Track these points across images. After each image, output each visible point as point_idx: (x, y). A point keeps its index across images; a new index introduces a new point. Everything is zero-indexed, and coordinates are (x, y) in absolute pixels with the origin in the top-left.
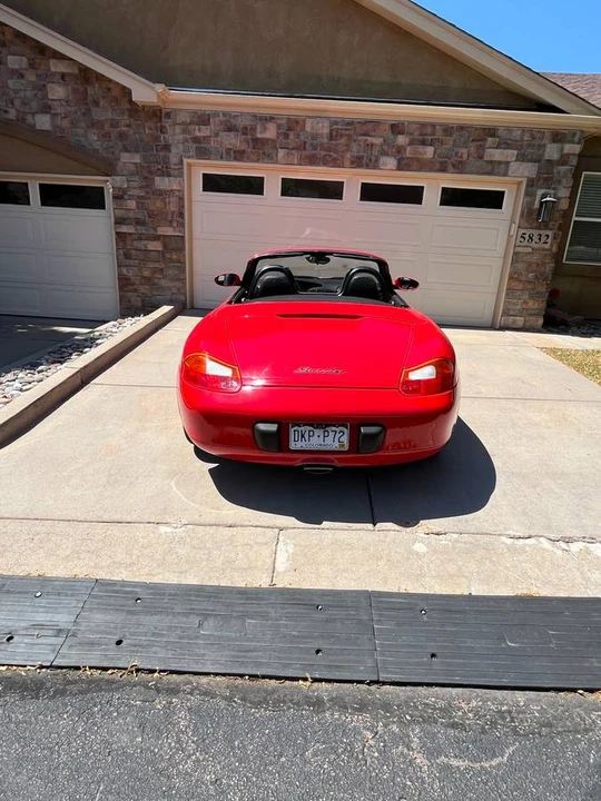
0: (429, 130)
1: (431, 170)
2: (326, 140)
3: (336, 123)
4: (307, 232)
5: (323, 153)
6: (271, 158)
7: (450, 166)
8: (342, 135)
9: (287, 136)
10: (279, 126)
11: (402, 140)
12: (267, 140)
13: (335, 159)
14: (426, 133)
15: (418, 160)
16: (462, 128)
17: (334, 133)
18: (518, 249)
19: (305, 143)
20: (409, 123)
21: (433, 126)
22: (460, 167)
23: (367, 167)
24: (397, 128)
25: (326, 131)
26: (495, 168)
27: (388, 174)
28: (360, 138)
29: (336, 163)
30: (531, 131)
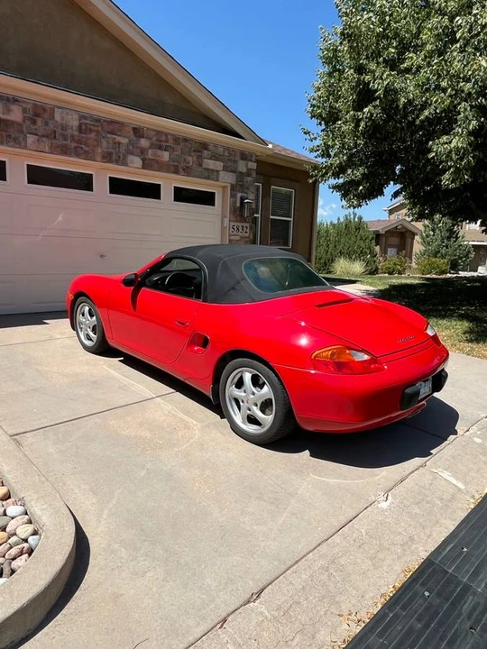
0: (163, 138)
1: (168, 171)
2: (76, 133)
3: (85, 118)
4: (60, 218)
5: (74, 145)
6: (18, 142)
7: (181, 170)
8: (91, 131)
9: (34, 122)
10: (24, 111)
11: (144, 143)
12: (13, 122)
13: (86, 152)
14: (162, 140)
15: (157, 162)
16: (186, 140)
17: (83, 127)
18: (232, 238)
19: (55, 132)
20: (148, 129)
21: (166, 135)
22: (188, 171)
23: (117, 162)
24: (138, 132)
25: (75, 123)
26: (210, 175)
27: (133, 172)
28: (109, 136)
29: (88, 156)
30: (228, 149)
